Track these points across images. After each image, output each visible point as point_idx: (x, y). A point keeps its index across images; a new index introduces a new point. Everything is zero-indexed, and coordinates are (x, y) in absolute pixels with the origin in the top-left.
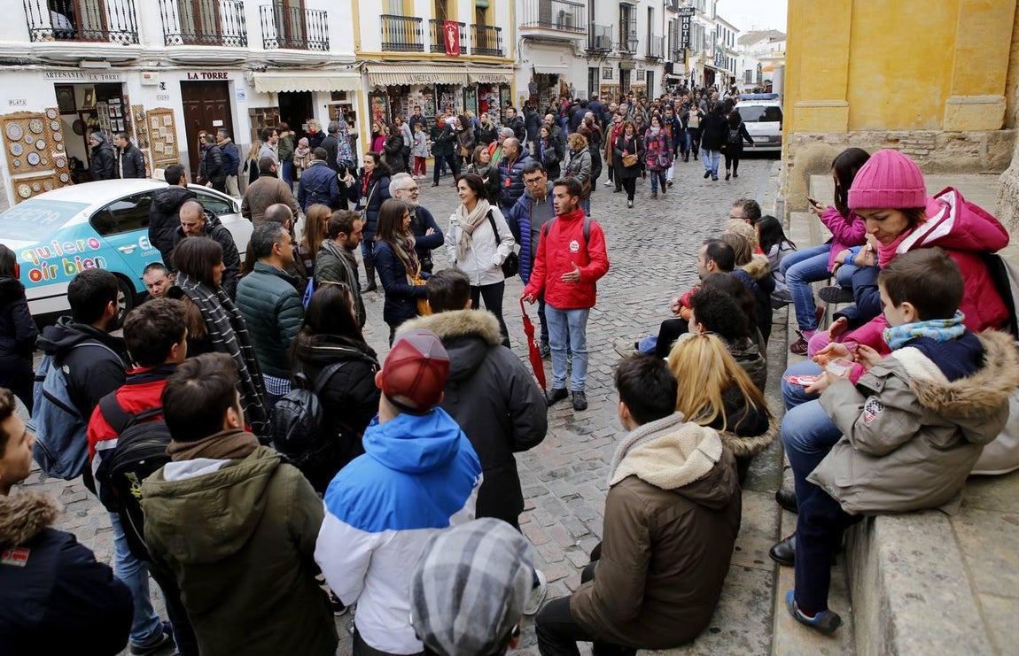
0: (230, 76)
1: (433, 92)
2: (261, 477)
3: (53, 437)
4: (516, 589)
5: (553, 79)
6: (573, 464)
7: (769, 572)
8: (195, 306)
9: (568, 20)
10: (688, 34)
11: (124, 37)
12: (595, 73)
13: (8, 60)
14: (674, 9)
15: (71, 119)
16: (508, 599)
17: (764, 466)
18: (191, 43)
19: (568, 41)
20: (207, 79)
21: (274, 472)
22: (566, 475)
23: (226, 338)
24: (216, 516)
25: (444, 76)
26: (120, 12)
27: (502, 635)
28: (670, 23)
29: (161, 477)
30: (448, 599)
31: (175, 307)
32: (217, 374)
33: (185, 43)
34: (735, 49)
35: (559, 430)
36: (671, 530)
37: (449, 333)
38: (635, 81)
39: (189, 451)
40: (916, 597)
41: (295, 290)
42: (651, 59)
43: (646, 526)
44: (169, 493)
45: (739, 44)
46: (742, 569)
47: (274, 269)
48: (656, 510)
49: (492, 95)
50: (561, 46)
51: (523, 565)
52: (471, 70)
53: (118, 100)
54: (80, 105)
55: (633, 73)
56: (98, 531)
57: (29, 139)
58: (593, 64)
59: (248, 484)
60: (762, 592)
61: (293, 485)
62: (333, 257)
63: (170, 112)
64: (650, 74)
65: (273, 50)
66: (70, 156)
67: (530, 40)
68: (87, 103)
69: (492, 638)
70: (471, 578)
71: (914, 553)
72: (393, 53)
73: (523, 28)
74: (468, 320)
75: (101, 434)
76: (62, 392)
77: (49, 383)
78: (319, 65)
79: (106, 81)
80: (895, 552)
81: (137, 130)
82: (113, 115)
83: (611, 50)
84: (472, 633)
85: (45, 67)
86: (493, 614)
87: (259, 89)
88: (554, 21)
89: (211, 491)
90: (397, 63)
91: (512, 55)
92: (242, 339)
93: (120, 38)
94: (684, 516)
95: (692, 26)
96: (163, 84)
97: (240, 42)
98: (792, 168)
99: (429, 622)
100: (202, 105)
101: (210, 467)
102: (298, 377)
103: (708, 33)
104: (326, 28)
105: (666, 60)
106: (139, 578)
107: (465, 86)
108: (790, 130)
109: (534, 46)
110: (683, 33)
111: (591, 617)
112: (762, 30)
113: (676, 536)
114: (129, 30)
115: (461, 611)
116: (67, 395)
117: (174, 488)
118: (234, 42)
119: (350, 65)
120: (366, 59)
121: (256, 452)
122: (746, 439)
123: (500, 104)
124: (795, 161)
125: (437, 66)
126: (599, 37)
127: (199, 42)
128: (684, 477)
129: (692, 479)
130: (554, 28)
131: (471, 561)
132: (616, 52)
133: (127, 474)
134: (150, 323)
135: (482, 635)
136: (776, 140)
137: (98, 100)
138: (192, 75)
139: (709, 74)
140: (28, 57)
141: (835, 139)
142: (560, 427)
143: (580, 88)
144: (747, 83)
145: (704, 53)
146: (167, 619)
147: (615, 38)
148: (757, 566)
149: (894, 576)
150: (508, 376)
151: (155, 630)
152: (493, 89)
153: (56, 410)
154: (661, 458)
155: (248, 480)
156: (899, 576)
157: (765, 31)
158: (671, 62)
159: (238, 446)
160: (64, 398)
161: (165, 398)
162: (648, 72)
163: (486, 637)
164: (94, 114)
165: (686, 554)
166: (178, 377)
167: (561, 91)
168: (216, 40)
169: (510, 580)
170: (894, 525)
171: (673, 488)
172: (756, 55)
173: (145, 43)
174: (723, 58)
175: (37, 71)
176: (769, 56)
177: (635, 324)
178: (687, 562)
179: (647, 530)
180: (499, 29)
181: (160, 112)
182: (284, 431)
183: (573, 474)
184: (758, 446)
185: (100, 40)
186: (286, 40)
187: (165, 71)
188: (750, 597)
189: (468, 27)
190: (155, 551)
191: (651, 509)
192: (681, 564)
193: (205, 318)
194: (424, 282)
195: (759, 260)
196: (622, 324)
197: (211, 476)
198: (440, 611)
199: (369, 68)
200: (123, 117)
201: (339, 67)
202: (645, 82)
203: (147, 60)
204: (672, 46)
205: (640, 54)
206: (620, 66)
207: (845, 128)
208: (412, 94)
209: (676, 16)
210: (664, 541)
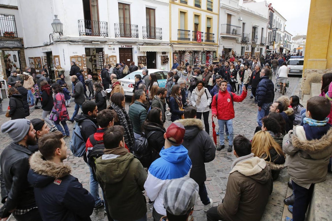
0: (133, 47)
1: (192, 53)
2: (127, 161)
3: (76, 145)
4: (193, 197)
5: (230, 50)
6: (225, 168)
7: (282, 207)
8: (116, 112)
9: (236, 32)
10: (275, 36)
11: (104, 35)
12: (243, 49)
13: (74, 41)
14: (270, 28)
15: (89, 58)
16: (191, 199)
17: (285, 174)
18: (123, 37)
19: (235, 38)
20: (126, 47)
21: (132, 160)
22: (222, 171)
23: (124, 122)
24: (115, 171)
25: (196, 48)
26: (104, 28)
27: (188, 209)
28: (269, 33)
29: (101, 158)
30: (174, 197)
31: (111, 111)
32: (118, 131)
33: (121, 37)
34: (291, 42)
35: (222, 157)
36: (247, 189)
37: (188, 125)
38: (256, 51)
39: (109, 152)
40: (325, 219)
41: (145, 109)
42: (262, 44)
43: (240, 187)
44: (103, 163)
45: (292, 40)
46: (273, 205)
47: (140, 103)
48: (243, 182)
49: (210, 54)
50: (233, 40)
51: (196, 190)
52: (204, 47)
53: (101, 53)
54: (91, 54)
55: (256, 49)
56: (87, 173)
57: (77, 63)
58: (243, 46)
59: (124, 163)
60: (279, 213)
61: (137, 164)
62: (157, 100)
63: (115, 56)
64: (261, 49)
65: (146, 39)
66: (88, 68)
67: (223, 38)
68: (93, 53)
69: (185, 210)
70: (180, 192)
71: (327, 205)
72: (181, 41)
73: (221, 34)
74: (194, 121)
75: (89, 146)
76: (79, 132)
77: (76, 130)
78: (159, 44)
79: (98, 47)
80: (320, 204)
81: (106, 61)
82: (100, 57)
83: (249, 41)
84: (179, 208)
85: (83, 43)
86: (186, 202)
87: (141, 50)
88: (231, 32)
89: (114, 164)
90: (182, 44)
91: (217, 42)
92: (128, 122)
93: (103, 35)
94: (252, 185)
95: (276, 34)
96: (114, 48)
97: (136, 37)
98: (305, 81)
99: (168, 203)
100: (124, 55)
101: (115, 157)
102: (143, 134)
103: (282, 36)
104: (162, 33)
105: (267, 45)
106: (96, 187)
107: (202, 51)
108: (305, 68)
109: (224, 40)
110: (273, 36)
111: (223, 213)
112: (301, 35)
113: (249, 190)
114: (106, 33)
115: (177, 201)
116: (80, 133)
117: (104, 162)
118: (135, 37)
119: (168, 44)
120: (173, 42)
121: (127, 154)
122: (277, 165)
123: (213, 57)
124: (307, 78)
125: (194, 45)
126: (245, 37)
127: (125, 37)
128: (252, 173)
129: (255, 173)
130: (231, 34)
131: (181, 188)
132: (250, 42)
133: (94, 158)
134: (104, 115)
135: (182, 208)
136: (301, 71)
137: (96, 52)
138: (122, 46)
139: (281, 49)
140: (78, 40)
141: (321, 72)
142: (222, 156)
143: (238, 53)
144: (294, 53)
145: (280, 42)
146: (103, 199)
147: (250, 37)
148: (279, 205)
149: (318, 211)
150: (205, 139)
151: (100, 202)
152: (211, 52)
153: (77, 137)
154: (246, 166)
155: (124, 162)
156: (320, 211)
157: (302, 36)
158: (269, 45)
159: (122, 151)
160: (79, 135)
161: (104, 136)
162: (261, 48)
163: (184, 209)
164: (95, 56)
165: (252, 196)
166: (108, 131)
167: (232, 54)
168: (129, 36)
169: (192, 194)
170: (321, 196)
171: (249, 175)
172: (298, 43)
173: (110, 37)
174: (286, 44)
175: (81, 44)
176: (303, 44)
177: (249, 127)
178: (252, 199)
179: (240, 188)
180: (214, 34)
181: (113, 56)
182: (136, 148)
183: (225, 171)
184: (281, 167)
185: (98, 36)
186: (150, 36)
187: (115, 45)
188: (275, 214)
189: (204, 33)
190: (98, 179)
191: (241, 181)
192: (250, 200)
193: (118, 116)
194: (183, 110)
195: (290, 109)
196: (245, 127)
197: (114, 159)
198: (171, 200)
199: (173, 45)
200: (103, 58)
201: (165, 45)
202: (259, 52)
203: (110, 42)
204: (269, 40)
205: (259, 43)
206: (251, 46)
207: (325, 68)
208: (186, 53)
209: (271, 31)
210: (245, 192)
